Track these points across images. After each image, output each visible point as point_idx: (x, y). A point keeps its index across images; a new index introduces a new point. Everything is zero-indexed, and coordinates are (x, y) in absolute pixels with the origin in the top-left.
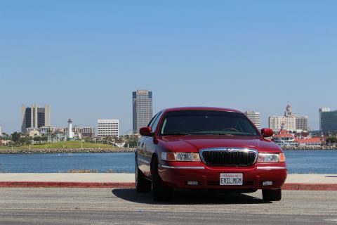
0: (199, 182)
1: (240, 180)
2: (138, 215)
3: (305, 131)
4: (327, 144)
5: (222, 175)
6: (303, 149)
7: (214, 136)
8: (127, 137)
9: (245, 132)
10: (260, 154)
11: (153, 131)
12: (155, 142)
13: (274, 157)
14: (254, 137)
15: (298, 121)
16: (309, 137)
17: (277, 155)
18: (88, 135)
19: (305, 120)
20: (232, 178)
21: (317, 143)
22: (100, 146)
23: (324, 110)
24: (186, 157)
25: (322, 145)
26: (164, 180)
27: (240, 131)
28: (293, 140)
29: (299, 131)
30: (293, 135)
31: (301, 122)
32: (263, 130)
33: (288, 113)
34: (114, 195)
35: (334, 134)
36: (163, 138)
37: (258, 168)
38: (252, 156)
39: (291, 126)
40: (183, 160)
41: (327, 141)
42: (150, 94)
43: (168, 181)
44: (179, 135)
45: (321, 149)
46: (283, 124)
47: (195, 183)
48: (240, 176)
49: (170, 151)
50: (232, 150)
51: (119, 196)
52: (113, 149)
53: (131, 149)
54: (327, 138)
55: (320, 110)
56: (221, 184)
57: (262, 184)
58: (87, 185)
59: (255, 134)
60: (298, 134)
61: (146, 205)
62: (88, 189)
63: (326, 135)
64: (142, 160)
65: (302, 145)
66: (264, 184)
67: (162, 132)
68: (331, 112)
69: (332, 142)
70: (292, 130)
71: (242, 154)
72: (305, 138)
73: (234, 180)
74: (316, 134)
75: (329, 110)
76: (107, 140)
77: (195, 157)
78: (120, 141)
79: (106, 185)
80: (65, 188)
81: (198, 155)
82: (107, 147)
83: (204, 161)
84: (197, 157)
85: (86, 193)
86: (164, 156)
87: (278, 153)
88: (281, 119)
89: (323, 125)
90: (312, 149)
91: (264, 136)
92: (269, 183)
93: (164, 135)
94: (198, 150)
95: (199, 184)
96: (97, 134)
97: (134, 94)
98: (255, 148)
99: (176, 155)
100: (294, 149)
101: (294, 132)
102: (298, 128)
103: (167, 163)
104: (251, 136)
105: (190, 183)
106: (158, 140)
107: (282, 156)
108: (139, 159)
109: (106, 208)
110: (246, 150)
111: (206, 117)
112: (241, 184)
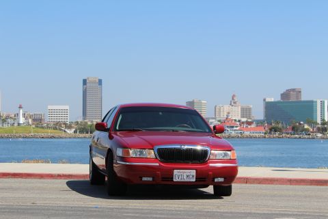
0: (153, 178)
1: (193, 176)
2: (95, 211)
3: (250, 120)
4: (270, 133)
5: (176, 172)
6: (247, 137)
7: (167, 133)
8: (77, 123)
9: (197, 128)
10: (213, 152)
11: (109, 126)
12: (111, 137)
13: (226, 155)
14: (207, 134)
15: (243, 109)
16: (253, 126)
17: (229, 152)
18: (38, 121)
19: (250, 109)
20: (185, 175)
21: (260, 132)
22: (50, 132)
23: (268, 100)
24: (141, 153)
25: (265, 133)
26: (119, 175)
27: (193, 128)
28: (237, 129)
29: (244, 120)
30: (238, 123)
31: (246, 111)
32: (215, 127)
33: (233, 102)
34: (69, 189)
35: (278, 123)
36: (118, 133)
37: (211, 165)
38: (205, 153)
39: (236, 115)
40: (138, 156)
41: (271, 130)
42: (100, 81)
43: (123, 176)
44: (134, 130)
45: (265, 137)
46: (229, 113)
47: (150, 179)
48: (193, 172)
49: (125, 147)
50: (186, 147)
51: (73, 190)
52: (63, 134)
53: (81, 135)
54: (270, 127)
55: (264, 100)
56: (174, 180)
57: (214, 181)
58: (41, 176)
59: (207, 131)
60: (243, 123)
61: (101, 199)
62: (42, 180)
63: (270, 124)
64: (97, 154)
65: (247, 133)
66: (216, 180)
67: (117, 128)
68: (278, 102)
69: (275, 131)
70: (237, 119)
71: (195, 151)
72: (249, 127)
73: (187, 176)
74: (260, 123)
75: (273, 100)
76: (57, 126)
77: (149, 154)
78: (70, 127)
79: (59, 176)
80: (20, 179)
81: (152, 152)
82: (57, 133)
83: (158, 157)
84: (152, 154)
85: (41, 185)
86: (119, 152)
87: (230, 150)
88: (227, 108)
90: (256, 137)
91: (216, 133)
92: (221, 180)
93: (119, 131)
94: (153, 146)
95: (153, 180)
96: (47, 119)
97: (85, 82)
98: (208, 145)
99: (131, 152)
100: (238, 137)
101: (239, 121)
102: (243, 117)
103: (123, 159)
104: (203, 133)
105: (145, 179)
106: (114, 135)
107: (233, 154)
108: (93, 153)
109: (62, 204)
110: (199, 148)
111: (161, 113)
112: (194, 180)
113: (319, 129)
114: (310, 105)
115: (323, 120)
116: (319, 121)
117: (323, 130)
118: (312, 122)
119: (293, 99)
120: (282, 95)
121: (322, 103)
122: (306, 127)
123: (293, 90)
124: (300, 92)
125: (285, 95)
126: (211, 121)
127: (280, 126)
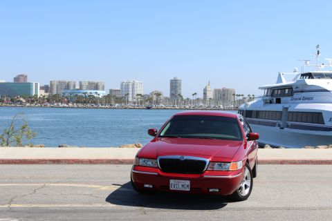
1: (188, 186)
5: (172, 182)
20: (180, 185)
48: (188, 183)
68: (9, 83)
73: (182, 186)
75: (4, 81)
112: (188, 189)
119: (22, 81)
120: (14, 79)
123: (22, 76)
124: (26, 77)
125: (17, 79)
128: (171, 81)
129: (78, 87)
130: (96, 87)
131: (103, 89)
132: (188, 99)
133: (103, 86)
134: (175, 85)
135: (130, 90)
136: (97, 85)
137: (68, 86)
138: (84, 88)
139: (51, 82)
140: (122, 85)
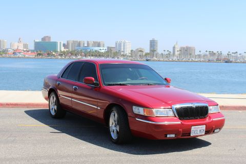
0: (175, 134)
3: (28, 50)
4: (37, 56)
5: (193, 128)
6: (27, 58)
16: (30, 52)
19: (27, 45)
21: (33, 56)
23: (36, 41)
25: (35, 56)
28: (22, 54)
29: (25, 50)
31: (25, 46)
33: (19, 41)
39: (21, 48)
41: (38, 54)
45: (35, 58)
46: (18, 46)
47: (173, 136)
55: (34, 41)
56: (191, 135)
57: (214, 132)
63: (37, 52)
65: (27, 56)
68: (41, 42)
69: (40, 55)
72: (28, 53)
73: (200, 131)
74: (33, 51)
89: (36, 47)
90: (31, 58)
95: (175, 136)
99: (154, 110)
101: (23, 50)
102: (24, 48)
113: (59, 54)
114: (55, 44)
115: (61, 50)
116: (59, 51)
117: (61, 55)
118: (56, 51)
119: (47, 41)
120: (42, 39)
121: (60, 43)
122: (54, 53)
123: (47, 37)
124: (50, 38)
125: (43, 39)
126: (9, 50)
127: (42, 52)
128: (151, 41)
129: (86, 45)
130: (99, 45)
131: (104, 47)
132: (162, 54)
133: (104, 45)
134: (153, 44)
135: (122, 47)
136: (99, 43)
137: (79, 44)
138: (91, 45)
139: (68, 41)
140: (116, 44)
